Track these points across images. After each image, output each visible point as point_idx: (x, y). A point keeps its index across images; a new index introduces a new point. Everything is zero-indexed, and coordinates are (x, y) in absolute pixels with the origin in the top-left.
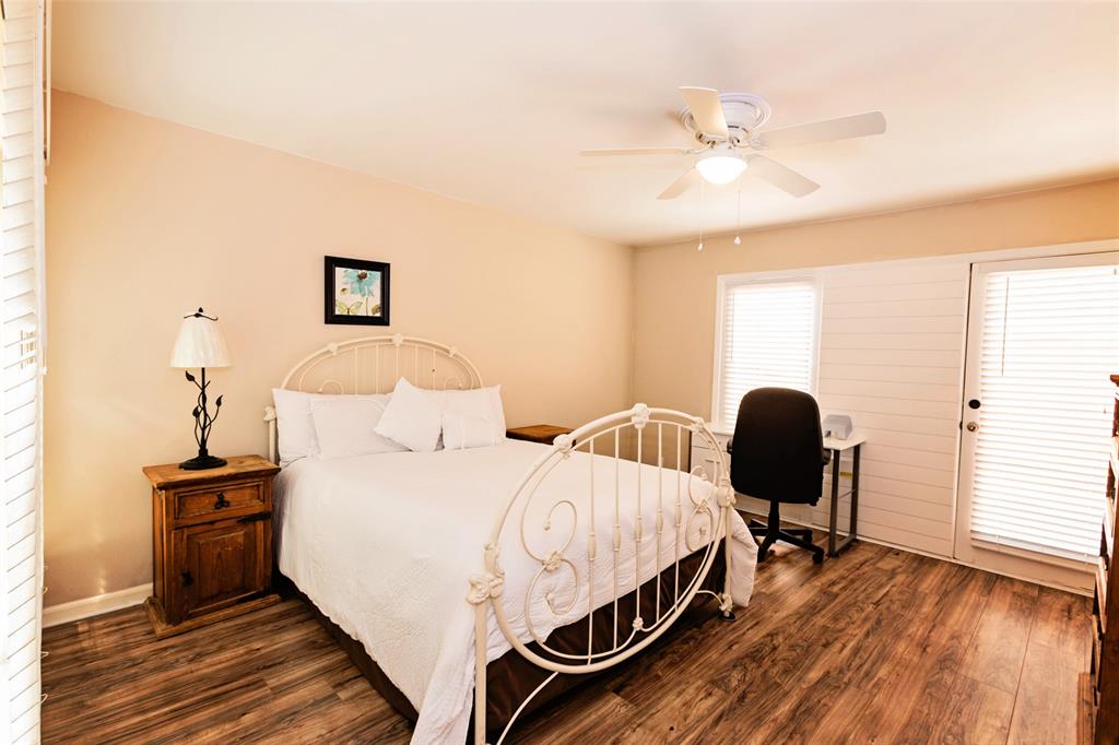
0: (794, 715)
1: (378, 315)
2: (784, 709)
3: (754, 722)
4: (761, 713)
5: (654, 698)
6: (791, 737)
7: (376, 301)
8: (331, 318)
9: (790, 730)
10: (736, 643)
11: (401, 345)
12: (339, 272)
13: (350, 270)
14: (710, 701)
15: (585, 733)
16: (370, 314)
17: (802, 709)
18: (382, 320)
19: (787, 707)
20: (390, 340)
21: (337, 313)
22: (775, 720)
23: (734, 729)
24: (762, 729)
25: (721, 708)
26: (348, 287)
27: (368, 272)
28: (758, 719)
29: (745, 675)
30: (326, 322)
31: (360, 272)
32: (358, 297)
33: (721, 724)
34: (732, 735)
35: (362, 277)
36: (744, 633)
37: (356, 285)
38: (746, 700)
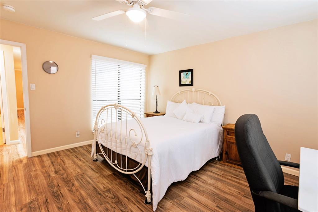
0: (86, 204)
1: (190, 83)
2: (90, 202)
3: (89, 194)
4: (91, 197)
5: (108, 179)
6: (79, 200)
7: (190, 80)
8: (181, 85)
9: (82, 201)
10: (128, 200)
11: (195, 91)
12: (182, 73)
13: (184, 73)
14: (102, 187)
15: (102, 169)
16: (189, 83)
17: (87, 207)
18: (191, 85)
19: (90, 203)
20: (192, 90)
21: (182, 84)
22: (87, 199)
23: (89, 189)
24: (86, 195)
25: (98, 189)
26: (184, 77)
27: (188, 72)
28: (90, 195)
29: (109, 197)
30: (180, 86)
31: (186, 73)
32: (186, 79)
33: (93, 188)
34: (88, 189)
35: (187, 74)
36: (135, 204)
37: (186, 76)
38: (98, 195)
